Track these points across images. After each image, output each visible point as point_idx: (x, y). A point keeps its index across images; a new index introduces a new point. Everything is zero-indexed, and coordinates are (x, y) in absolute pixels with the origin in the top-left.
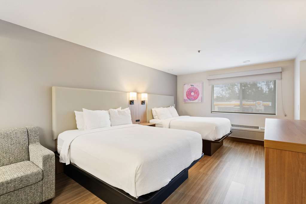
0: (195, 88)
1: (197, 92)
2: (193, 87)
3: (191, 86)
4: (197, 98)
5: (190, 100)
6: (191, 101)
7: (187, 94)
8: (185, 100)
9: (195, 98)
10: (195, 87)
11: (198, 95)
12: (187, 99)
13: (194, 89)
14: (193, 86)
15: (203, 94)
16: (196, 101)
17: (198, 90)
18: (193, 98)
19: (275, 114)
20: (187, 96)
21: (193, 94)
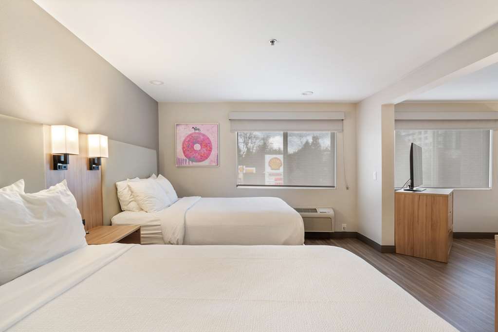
0: (204, 135)
1: (207, 145)
2: (198, 133)
3: (193, 131)
4: (206, 158)
5: (192, 161)
6: (195, 163)
7: (183, 148)
8: (179, 161)
9: (204, 157)
10: (202, 131)
11: (210, 150)
12: (185, 158)
13: (202, 137)
14: (198, 129)
15: (218, 148)
16: (206, 163)
17: (208, 138)
18: (199, 157)
19: (334, 187)
20: (184, 152)
21: (197, 147)
